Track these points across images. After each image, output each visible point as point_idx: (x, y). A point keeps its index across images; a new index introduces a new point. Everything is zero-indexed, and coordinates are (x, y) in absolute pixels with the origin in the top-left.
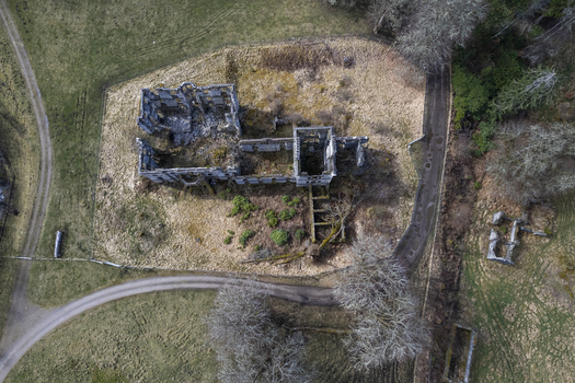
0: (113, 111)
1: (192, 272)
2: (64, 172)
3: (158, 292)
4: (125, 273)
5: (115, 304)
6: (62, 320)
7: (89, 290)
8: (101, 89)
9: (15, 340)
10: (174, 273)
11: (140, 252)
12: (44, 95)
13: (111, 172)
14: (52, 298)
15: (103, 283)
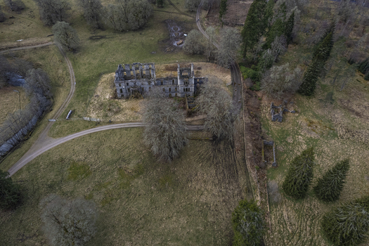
0: (103, 80)
1: (131, 122)
2: (78, 96)
3: (113, 129)
4: (98, 124)
5: (90, 135)
6: (62, 142)
7: (79, 130)
8: (100, 75)
9: (35, 151)
10: (122, 122)
11: (107, 116)
12: (76, 77)
13: (99, 94)
14: (60, 134)
15: (87, 128)
